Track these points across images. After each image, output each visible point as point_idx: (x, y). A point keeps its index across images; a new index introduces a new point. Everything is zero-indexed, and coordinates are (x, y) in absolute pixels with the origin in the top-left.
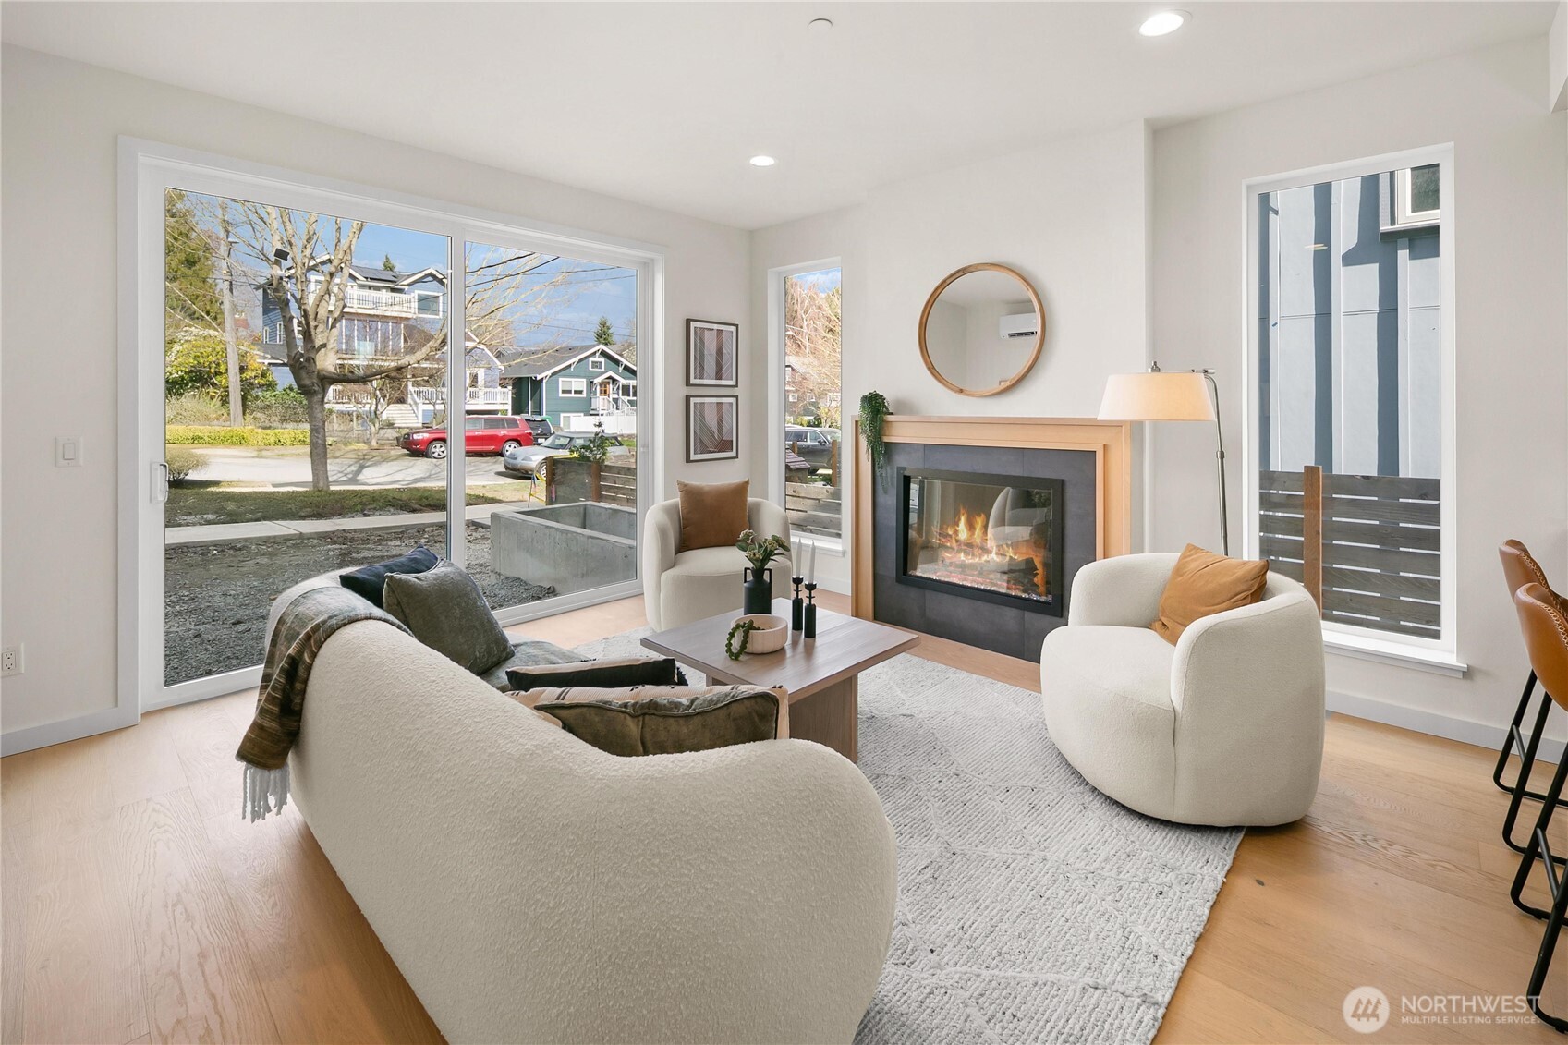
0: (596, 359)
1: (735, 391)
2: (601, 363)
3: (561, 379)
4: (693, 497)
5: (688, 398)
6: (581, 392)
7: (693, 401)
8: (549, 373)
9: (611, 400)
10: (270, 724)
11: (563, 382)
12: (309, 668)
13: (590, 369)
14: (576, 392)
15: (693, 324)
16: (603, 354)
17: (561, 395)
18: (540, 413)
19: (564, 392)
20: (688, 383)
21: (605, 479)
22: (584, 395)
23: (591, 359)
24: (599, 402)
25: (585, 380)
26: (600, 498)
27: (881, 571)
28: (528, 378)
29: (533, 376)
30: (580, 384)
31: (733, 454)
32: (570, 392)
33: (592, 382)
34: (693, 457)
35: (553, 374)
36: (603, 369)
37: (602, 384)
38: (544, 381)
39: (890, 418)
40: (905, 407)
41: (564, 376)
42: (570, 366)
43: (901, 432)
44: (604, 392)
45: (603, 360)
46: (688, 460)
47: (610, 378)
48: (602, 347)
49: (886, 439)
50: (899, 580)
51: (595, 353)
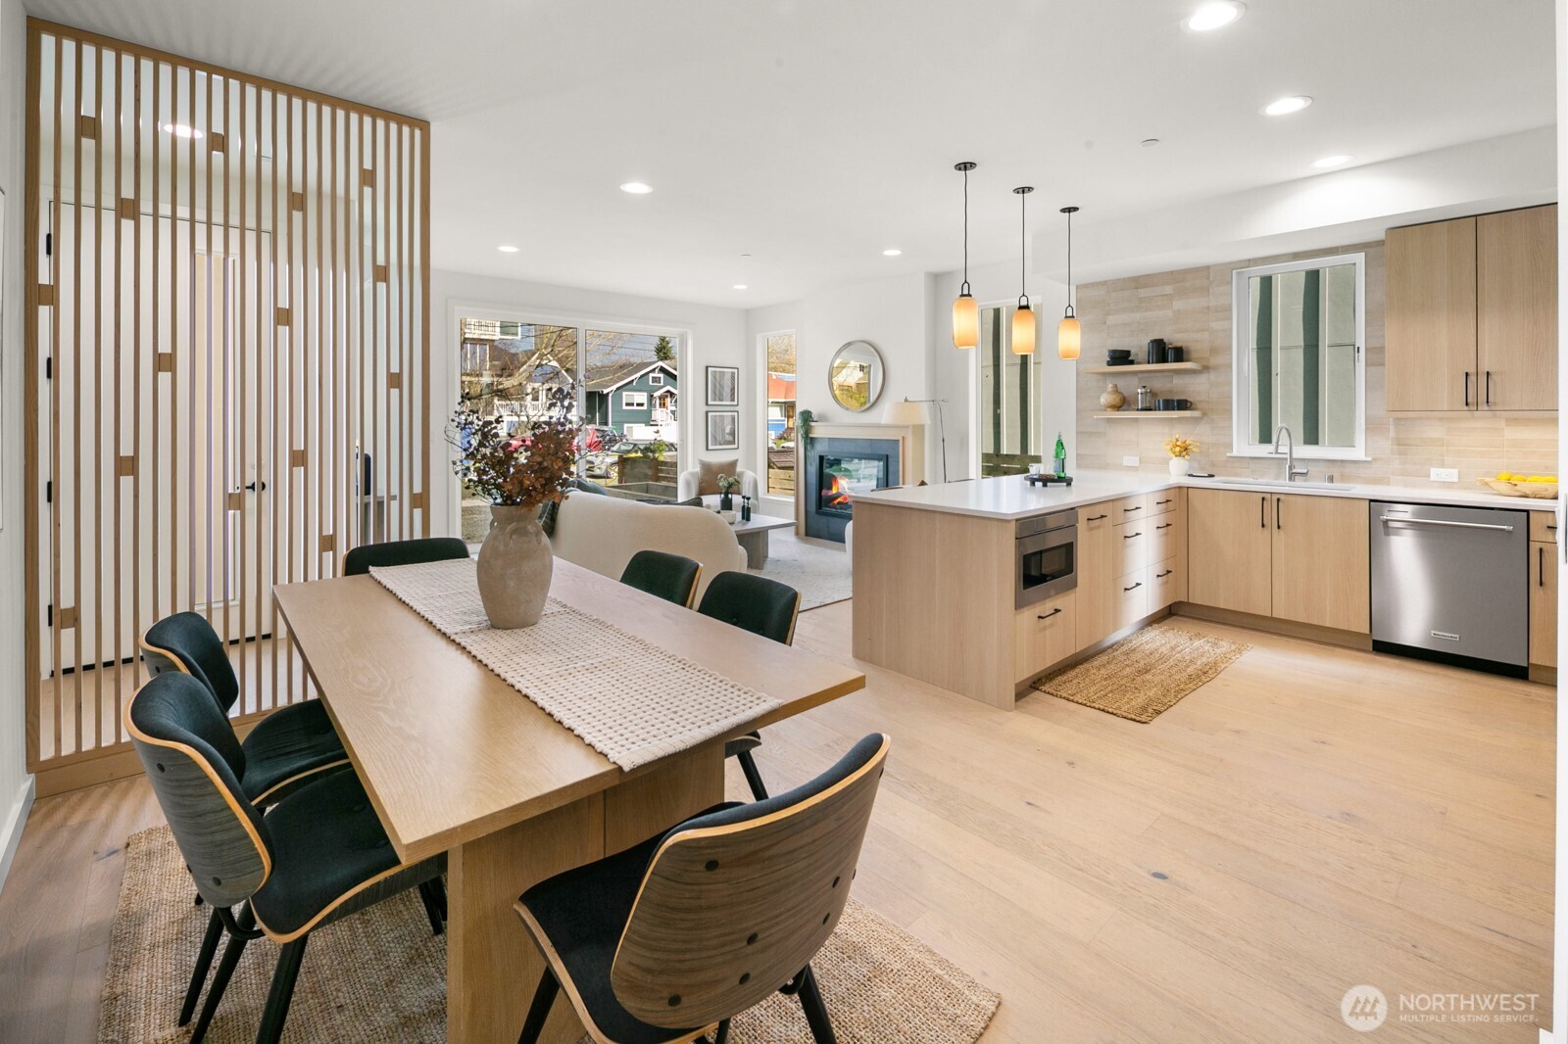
0: (656, 375)
1: (736, 408)
2: (660, 378)
3: (624, 393)
4: (707, 468)
5: (707, 413)
6: (642, 405)
7: (710, 414)
8: (614, 388)
9: (669, 411)
10: (548, 521)
11: (626, 396)
12: (559, 505)
13: (651, 383)
14: (638, 405)
15: (710, 369)
16: (662, 370)
17: (625, 407)
18: (606, 424)
19: (627, 404)
20: (707, 404)
21: (662, 471)
22: (645, 407)
23: (651, 375)
24: (659, 414)
25: (645, 394)
26: (658, 479)
27: (809, 509)
28: (595, 392)
29: (600, 390)
30: (641, 397)
31: (736, 446)
32: (632, 404)
33: (652, 396)
34: (710, 447)
35: (618, 389)
36: (662, 384)
37: (662, 398)
38: (610, 395)
39: (813, 424)
40: (823, 418)
41: (626, 391)
42: (633, 381)
43: (819, 431)
44: (663, 405)
45: (661, 375)
46: (707, 449)
47: (668, 391)
48: (660, 364)
49: (811, 435)
50: (817, 513)
51: (654, 369)
